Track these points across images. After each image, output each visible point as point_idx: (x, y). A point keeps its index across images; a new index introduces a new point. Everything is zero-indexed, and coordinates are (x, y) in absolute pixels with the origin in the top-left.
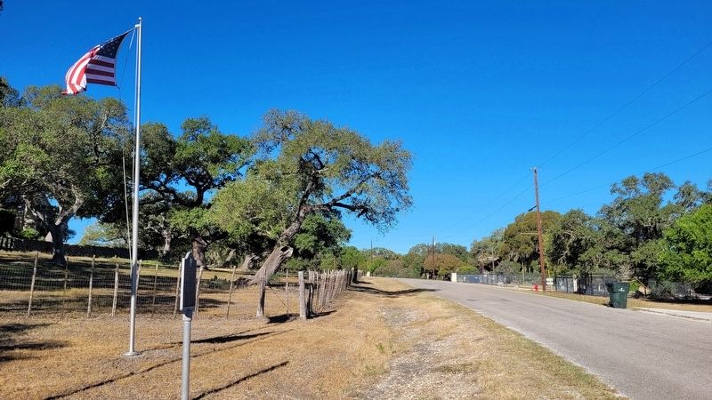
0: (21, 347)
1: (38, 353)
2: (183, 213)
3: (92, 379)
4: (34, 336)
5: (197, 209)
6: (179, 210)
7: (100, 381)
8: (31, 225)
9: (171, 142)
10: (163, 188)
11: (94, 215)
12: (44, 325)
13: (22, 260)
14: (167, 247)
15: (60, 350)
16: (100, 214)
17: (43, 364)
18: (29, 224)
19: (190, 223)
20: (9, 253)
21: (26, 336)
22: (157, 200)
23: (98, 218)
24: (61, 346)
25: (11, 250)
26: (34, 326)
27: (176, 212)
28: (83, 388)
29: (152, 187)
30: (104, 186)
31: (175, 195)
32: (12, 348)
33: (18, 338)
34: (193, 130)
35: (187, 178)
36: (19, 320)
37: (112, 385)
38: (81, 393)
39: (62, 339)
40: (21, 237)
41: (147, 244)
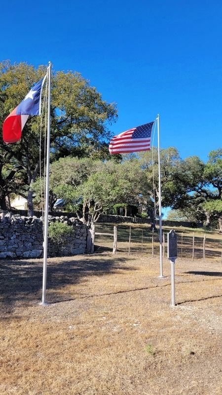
0: (120, 268)
1: (125, 271)
2: (211, 203)
3: (140, 286)
4: (128, 264)
5: (218, 200)
6: (208, 201)
7: (143, 287)
8: (145, 211)
9: (202, 165)
10: (200, 190)
11: (169, 205)
12: (134, 259)
13: (139, 228)
14: (208, 221)
15: (134, 271)
16: (171, 205)
17: (125, 276)
18: (144, 211)
19: (215, 208)
20: (135, 224)
21: (124, 264)
22: (198, 196)
23: (171, 207)
24: (135, 270)
25: (136, 223)
26: (130, 259)
27: (207, 203)
28: (134, 289)
29: (194, 190)
30: (172, 192)
31: (206, 193)
32: (117, 268)
33: (121, 264)
34: (214, 157)
35: (213, 184)
36: (125, 256)
37: (146, 290)
38: (133, 291)
39: (137, 266)
40: (140, 217)
41: (198, 219)
